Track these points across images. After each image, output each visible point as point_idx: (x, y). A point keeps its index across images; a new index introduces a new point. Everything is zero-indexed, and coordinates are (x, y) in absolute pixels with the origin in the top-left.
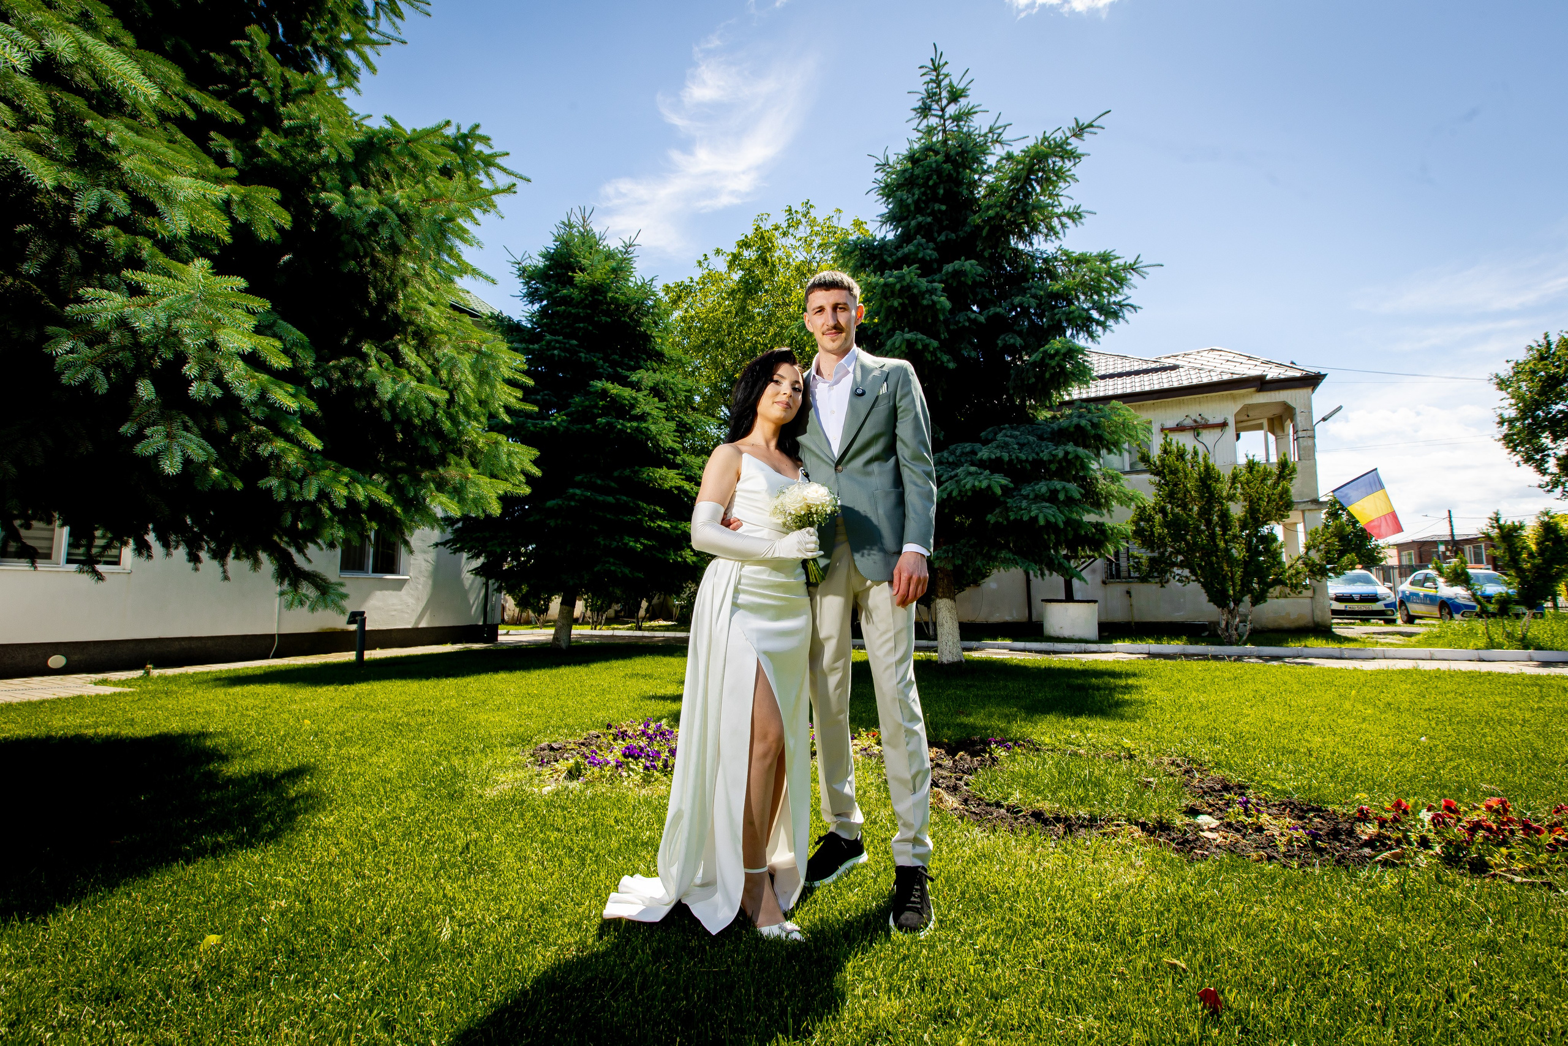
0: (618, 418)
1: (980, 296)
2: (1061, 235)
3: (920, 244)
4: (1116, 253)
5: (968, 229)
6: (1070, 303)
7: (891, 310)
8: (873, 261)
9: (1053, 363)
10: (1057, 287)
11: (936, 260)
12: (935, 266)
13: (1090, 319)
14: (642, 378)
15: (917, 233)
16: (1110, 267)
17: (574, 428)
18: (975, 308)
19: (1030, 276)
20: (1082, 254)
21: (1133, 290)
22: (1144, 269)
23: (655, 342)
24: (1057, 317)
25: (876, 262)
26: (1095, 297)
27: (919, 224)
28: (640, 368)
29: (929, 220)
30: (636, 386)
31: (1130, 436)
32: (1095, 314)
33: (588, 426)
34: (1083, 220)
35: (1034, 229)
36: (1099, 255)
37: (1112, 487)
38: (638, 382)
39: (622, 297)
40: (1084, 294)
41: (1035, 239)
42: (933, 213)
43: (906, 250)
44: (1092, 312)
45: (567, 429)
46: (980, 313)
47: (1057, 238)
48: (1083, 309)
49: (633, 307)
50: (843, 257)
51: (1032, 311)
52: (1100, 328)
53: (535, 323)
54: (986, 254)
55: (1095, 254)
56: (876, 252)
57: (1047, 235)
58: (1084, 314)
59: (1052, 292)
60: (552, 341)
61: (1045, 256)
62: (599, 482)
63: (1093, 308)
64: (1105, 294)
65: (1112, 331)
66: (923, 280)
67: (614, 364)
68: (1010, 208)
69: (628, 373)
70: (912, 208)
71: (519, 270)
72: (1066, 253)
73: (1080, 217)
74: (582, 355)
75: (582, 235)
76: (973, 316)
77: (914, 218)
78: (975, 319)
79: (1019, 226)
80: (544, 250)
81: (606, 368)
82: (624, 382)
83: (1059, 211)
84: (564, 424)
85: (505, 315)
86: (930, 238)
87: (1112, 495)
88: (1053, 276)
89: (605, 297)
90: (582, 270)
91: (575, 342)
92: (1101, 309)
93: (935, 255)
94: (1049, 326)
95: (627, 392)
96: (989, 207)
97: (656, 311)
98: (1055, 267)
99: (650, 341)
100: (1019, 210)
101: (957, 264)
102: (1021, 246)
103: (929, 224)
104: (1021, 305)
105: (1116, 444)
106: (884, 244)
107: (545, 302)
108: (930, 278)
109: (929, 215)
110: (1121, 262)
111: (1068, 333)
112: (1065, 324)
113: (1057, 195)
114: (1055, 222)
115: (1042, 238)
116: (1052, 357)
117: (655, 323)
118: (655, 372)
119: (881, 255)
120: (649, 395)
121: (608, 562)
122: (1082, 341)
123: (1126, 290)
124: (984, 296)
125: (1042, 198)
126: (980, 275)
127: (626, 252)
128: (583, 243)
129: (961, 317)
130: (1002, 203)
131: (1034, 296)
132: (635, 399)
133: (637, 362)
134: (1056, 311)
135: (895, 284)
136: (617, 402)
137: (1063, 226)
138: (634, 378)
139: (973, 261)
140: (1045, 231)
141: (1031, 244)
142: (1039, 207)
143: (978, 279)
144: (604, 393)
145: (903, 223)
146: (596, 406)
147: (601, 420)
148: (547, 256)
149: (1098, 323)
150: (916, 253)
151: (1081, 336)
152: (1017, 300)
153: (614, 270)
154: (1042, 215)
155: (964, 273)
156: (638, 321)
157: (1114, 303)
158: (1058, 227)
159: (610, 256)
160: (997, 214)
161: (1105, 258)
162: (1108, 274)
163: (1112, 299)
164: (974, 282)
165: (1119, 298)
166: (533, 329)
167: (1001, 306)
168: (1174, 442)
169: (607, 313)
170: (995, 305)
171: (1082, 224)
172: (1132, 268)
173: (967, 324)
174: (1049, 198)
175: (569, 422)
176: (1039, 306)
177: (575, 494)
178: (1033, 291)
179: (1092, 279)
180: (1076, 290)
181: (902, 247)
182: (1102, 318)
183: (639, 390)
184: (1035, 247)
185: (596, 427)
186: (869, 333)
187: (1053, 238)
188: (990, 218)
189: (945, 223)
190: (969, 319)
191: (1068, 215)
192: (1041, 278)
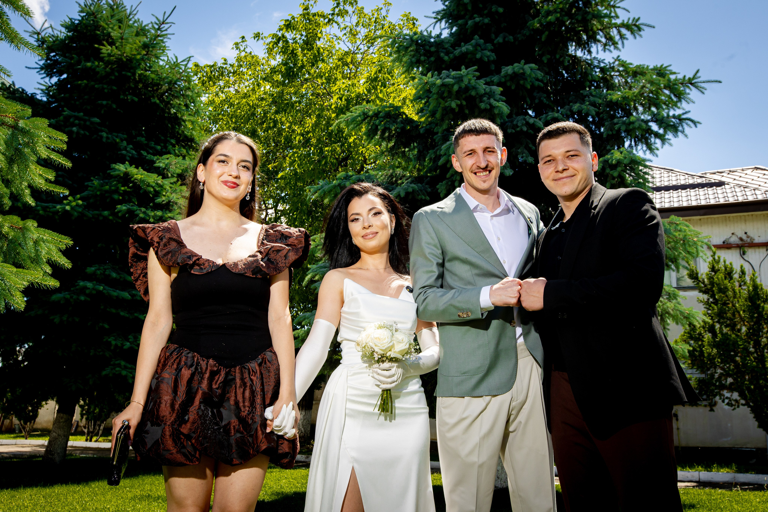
0: (140, 205)
1: (537, 101)
2: (620, 46)
3: (477, 45)
4: (673, 69)
5: (526, 32)
6: (628, 114)
7: (447, 111)
8: (429, 57)
9: (615, 174)
10: (617, 96)
11: (493, 62)
12: (493, 67)
13: (649, 131)
14: (170, 164)
15: (473, 33)
16: (669, 80)
17: (90, 214)
18: (530, 112)
19: (588, 83)
20: (638, 67)
21: (691, 104)
22: (703, 85)
23: (186, 127)
24: (616, 127)
25: (432, 59)
26: (653, 109)
27: (476, 24)
28: (169, 153)
29: (486, 21)
30: (162, 173)
31: (689, 252)
32: (654, 127)
33: (106, 213)
34: (641, 33)
35: (593, 38)
36: (654, 69)
37: (669, 304)
38: (166, 168)
39: (153, 76)
40: (642, 105)
41: (594, 49)
42: (490, 15)
43: (464, 49)
44: (651, 124)
45: (82, 215)
46: (536, 117)
47: (616, 48)
48: (643, 120)
49: (165, 87)
50: (398, 51)
51: (590, 119)
52: (658, 141)
53: (51, 97)
54: (545, 59)
55: (651, 67)
56: (433, 49)
57: (605, 45)
58: (644, 125)
59: (611, 101)
60: (70, 117)
61: (602, 65)
62: (114, 275)
63: (652, 121)
64: (664, 107)
65: (671, 145)
66: (482, 81)
67: (138, 147)
68: (571, 16)
69: (155, 158)
70: (470, 8)
71: (38, 40)
72: (623, 64)
73: (640, 29)
74: (104, 134)
75: (111, 7)
76: (531, 121)
77: (471, 18)
78: (533, 124)
79: (577, 34)
80: (67, 20)
81: (130, 151)
82: (150, 167)
83: (619, 21)
84: (80, 210)
85: (17, 87)
86: (488, 40)
87: (668, 313)
88: (611, 86)
89: (134, 74)
90: (112, 44)
91: (96, 120)
92: (661, 121)
93: (493, 56)
94: (608, 135)
95: (152, 178)
96: (549, 13)
97: (189, 93)
98: (612, 77)
99: (180, 125)
100: (580, 18)
101: (516, 67)
102: (579, 53)
103: (487, 24)
104: (579, 112)
105: (674, 260)
106: (440, 43)
107: (65, 76)
108: (488, 79)
109: (487, 16)
110: (680, 76)
111: (627, 144)
112: (623, 135)
113: (614, 6)
114: (614, 32)
115: (600, 48)
116: (614, 167)
117: (187, 106)
118: (184, 158)
119: (437, 52)
120: (175, 183)
121: (119, 365)
122: (641, 152)
123: (684, 104)
124: (541, 101)
125: (599, 8)
126: (537, 80)
127: (159, 29)
128: (112, 16)
129: (519, 121)
130: (562, 9)
131: (593, 104)
132: (161, 186)
133: (166, 147)
134: (616, 120)
135: (453, 85)
136: (139, 188)
137: (622, 37)
138: (161, 163)
139: (533, 65)
140: (603, 40)
141: (590, 52)
142: (599, 17)
143: (537, 83)
144: (126, 178)
145: (460, 22)
146: (117, 191)
147: (122, 208)
148: (71, 27)
149: (657, 135)
150: (473, 53)
151: (639, 147)
152: (576, 107)
153: (145, 46)
154: (602, 23)
155: (522, 76)
156: (168, 103)
157: (674, 117)
158: (617, 38)
159: (142, 31)
160: (557, 19)
161: (661, 72)
162: (665, 88)
163: (671, 113)
164: (532, 86)
165: (678, 112)
166: (49, 103)
167: (558, 111)
168: (722, 260)
169: (135, 92)
170: (553, 111)
171: (641, 36)
172: (691, 82)
173: (525, 129)
174: (606, 8)
175: (85, 207)
176: (598, 114)
177: (85, 288)
178: (592, 98)
179: (651, 92)
180: (635, 101)
181: (460, 46)
182: (661, 131)
183: (165, 177)
184: (594, 55)
185: (115, 214)
186: (422, 131)
187: (612, 48)
188: (550, 23)
189: (502, 25)
190: (527, 123)
191: (627, 27)
192: (598, 87)
